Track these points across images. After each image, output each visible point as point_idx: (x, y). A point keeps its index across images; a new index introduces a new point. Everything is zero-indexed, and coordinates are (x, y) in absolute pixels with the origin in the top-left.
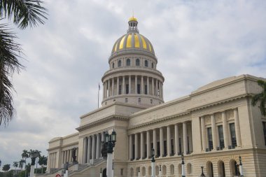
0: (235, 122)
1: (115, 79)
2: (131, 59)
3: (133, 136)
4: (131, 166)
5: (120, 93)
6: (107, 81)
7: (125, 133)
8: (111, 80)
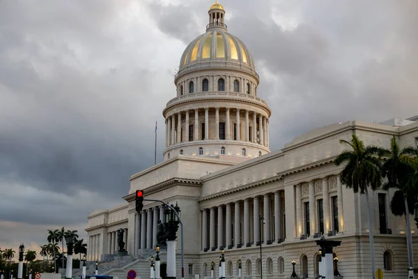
0: (338, 194)
1: (183, 115)
2: (210, 80)
3: (208, 211)
4: (205, 261)
5: (191, 138)
6: (171, 118)
7: (195, 208)
8: (176, 116)
